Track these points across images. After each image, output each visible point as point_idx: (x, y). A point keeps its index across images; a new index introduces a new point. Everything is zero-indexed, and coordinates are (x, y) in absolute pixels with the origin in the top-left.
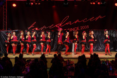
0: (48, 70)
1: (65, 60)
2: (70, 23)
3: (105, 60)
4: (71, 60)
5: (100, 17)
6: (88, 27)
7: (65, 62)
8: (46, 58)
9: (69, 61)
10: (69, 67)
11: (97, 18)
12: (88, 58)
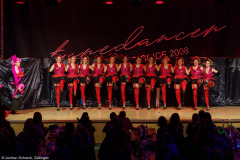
0: (97, 148)
1: (135, 126)
2: (146, 42)
3: (226, 126)
4: (149, 126)
5: (214, 28)
6: (186, 50)
7: (134, 129)
8: (91, 122)
9: (143, 127)
10: (144, 141)
11: (207, 32)
12: (186, 122)
